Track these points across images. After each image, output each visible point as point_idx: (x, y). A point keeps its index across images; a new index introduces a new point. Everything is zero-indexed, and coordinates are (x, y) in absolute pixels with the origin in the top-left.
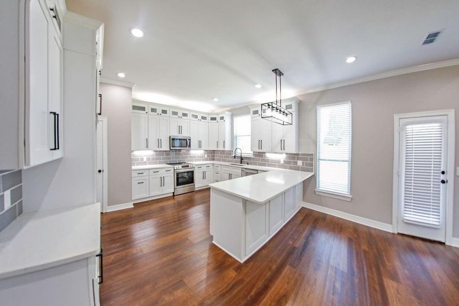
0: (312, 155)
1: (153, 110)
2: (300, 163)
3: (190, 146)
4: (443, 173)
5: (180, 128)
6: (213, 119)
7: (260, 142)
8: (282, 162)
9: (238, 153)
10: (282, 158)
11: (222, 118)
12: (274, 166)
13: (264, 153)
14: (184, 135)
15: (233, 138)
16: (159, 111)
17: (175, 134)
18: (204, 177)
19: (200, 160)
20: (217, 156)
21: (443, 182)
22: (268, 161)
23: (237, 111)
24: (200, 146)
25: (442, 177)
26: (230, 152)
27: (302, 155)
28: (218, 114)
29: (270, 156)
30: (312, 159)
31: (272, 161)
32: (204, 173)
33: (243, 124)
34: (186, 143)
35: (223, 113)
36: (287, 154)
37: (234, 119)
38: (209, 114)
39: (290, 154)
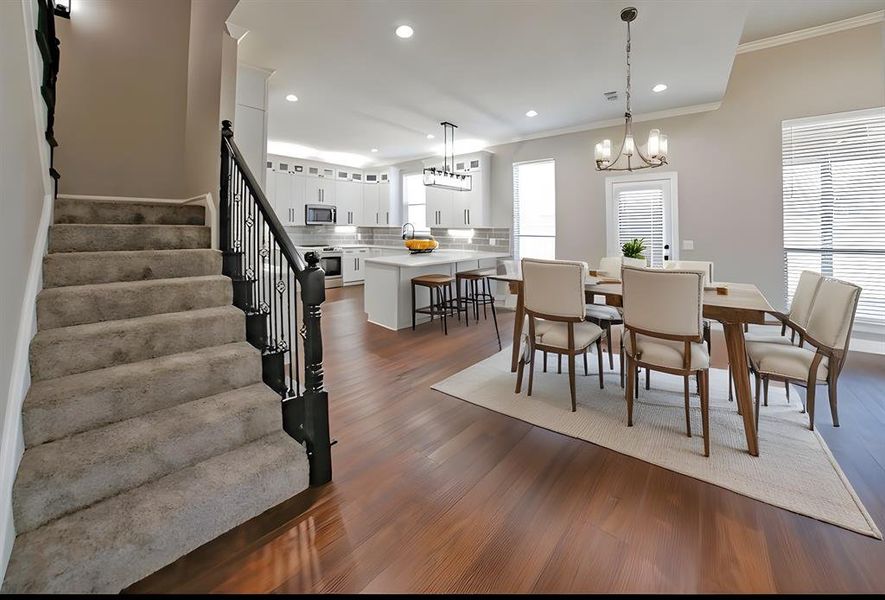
0: (508, 230)
1: (284, 167)
2: (492, 241)
3: (335, 221)
4: (667, 247)
5: (321, 193)
6: (371, 178)
7: (438, 214)
8: (470, 242)
9: (409, 231)
10: (469, 235)
11: (385, 177)
12: (460, 247)
13: (446, 229)
14: (327, 203)
15: (402, 208)
16: (291, 168)
17: (314, 202)
18: (357, 267)
19: (349, 243)
20: (378, 236)
21: (666, 258)
22: (450, 240)
23: (408, 166)
24: (350, 221)
25: (665, 252)
26: (396, 230)
27: (495, 230)
28: (378, 169)
29: (453, 234)
30: (507, 236)
31: (458, 240)
32: (357, 261)
33: (415, 186)
34: (328, 216)
35: (385, 168)
36: (475, 229)
37: (404, 178)
38: (364, 170)
39: (479, 229)
